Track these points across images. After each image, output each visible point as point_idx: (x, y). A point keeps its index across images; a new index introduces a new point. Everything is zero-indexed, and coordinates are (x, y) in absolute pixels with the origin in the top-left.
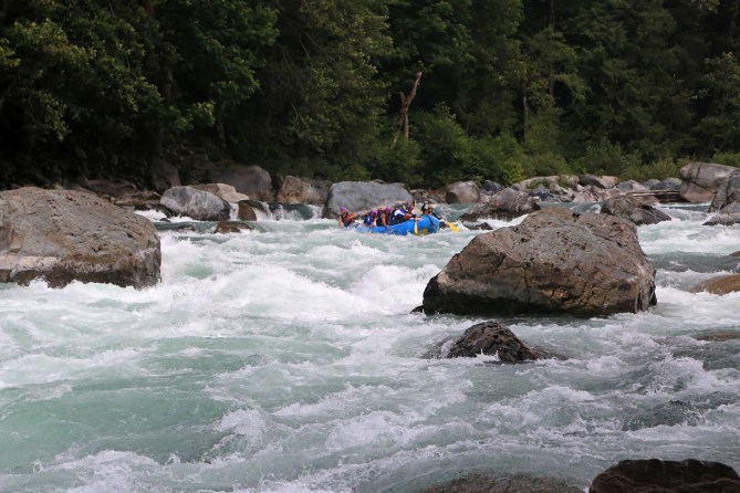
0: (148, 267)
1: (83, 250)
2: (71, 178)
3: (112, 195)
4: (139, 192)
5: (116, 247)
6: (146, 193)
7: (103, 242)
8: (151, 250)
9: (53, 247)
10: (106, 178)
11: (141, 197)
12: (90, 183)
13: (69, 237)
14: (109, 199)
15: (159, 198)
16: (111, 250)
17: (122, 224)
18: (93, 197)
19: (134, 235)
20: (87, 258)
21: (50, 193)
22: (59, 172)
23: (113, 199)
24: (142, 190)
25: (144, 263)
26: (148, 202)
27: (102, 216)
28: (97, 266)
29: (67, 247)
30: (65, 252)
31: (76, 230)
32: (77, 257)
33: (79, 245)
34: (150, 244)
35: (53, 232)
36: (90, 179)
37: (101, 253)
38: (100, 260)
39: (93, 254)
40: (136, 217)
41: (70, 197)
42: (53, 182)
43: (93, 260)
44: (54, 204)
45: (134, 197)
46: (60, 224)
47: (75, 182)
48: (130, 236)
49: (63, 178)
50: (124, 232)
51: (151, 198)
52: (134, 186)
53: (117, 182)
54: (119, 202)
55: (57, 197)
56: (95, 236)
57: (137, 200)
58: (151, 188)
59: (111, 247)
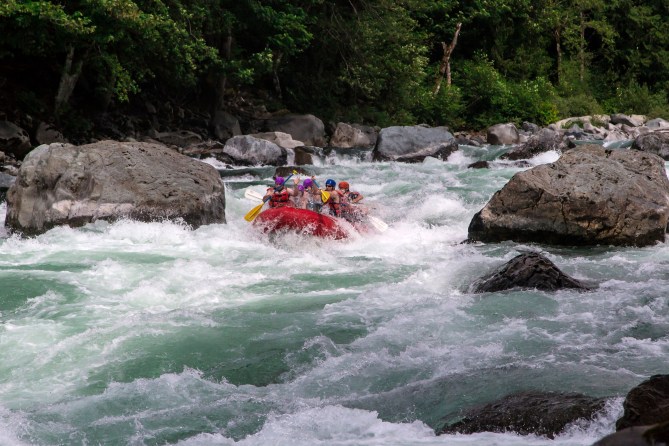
0: (214, 210)
1: (155, 196)
2: (143, 132)
3: (180, 145)
4: (204, 143)
5: (185, 193)
6: (210, 143)
7: (172, 189)
8: (216, 194)
9: (128, 194)
10: (174, 130)
11: (205, 146)
12: (159, 135)
13: (142, 184)
14: (178, 150)
15: (222, 147)
16: (180, 195)
17: (189, 171)
18: (163, 148)
19: (200, 181)
20: (159, 204)
21: (124, 145)
22: (132, 126)
23: (181, 149)
24: (206, 140)
25: (210, 207)
26: (213, 151)
27: (172, 165)
28: (168, 210)
29: (141, 194)
30: (140, 199)
31: (148, 178)
32: (150, 203)
33: (153, 192)
34: (214, 189)
35: (128, 180)
36: (159, 132)
37: (171, 199)
38: (171, 205)
39: (164, 199)
40: (202, 165)
41: (142, 148)
42: (127, 135)
43: (164, 205)
44: (129, 155)
45: (199, 147)
46: (134, 173)
47: (147, 134)
48: (196, 182)
49: (136, 131)
50: (191, 178)
51: (215, 147)
52: (200, 137)
53: (184, 133)
54: (186, 152)
55: (131, 148)
56: (165, 183)
57: (202, 149)
58: (215, 138)
59: (180, 193)
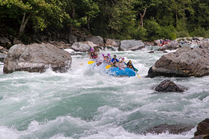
2: (47, 40)
5: (59, 60)
6: (68, 45)
7: (56, 59)
9: (42, 61)
10: (56, 41)
11: (66, 46)
13: (46, 57)
14: (57, 47)
15: (71, 46)
16: (58, 61)
17: (61, 53)
18: (53, 46)
19: (64, 57)
21: (41, 45)
22: (43, 39)
23: (58, 46)
24: (66, 44)
26: (68, 47)
27: (55, 51)
28: (54, 66)
29: (46, 60)
30: (46, 62)
31: (48, 56)
32: (49, 63)
33: (49, 60)
34: (69, 59)
35: (42, 56)
36: (52, 41)
37: (55, 62)
38: (55, 64)
39: (53, 62)
40: (65, 51)
41: (46, 46)
42: (41, 42)
43: (53, 64)
44: (42, 48)
45: (64, 46)
46: (44, 54)
47: (48, 42)
48: (63, 57)
49: (44, 41)
50: (62, 56)
52: (64, 43)
53: (59, 42)
54: (60, 47)
55: (43, 46)
56: (53, 57)
58: (69, 43)
59: (58, 60)
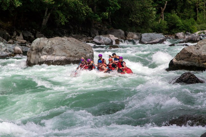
0: (90, 58)
1: (72, 54)
2: (69, 34)
3: (80, 39)
4: (87, 38)
5: (81, 53)
6: (89, 38)
7: (77, 52)
8: (91, 54)
9: (64, 54)
10: (78, 34)
12: (74, 35)
13: (68, 50)
14: (79, 40)
15: (93, 39)
16: (80, 54)
17: (83, 47)
18: (75, 39)
19: (86, 50)
20: (74, 56)
21: (63, 38)
23: (80, 40)
24: (88, 37)
26: (90, 40)
27: (77, 44)
28: (76, 58)
29: (68, 53)
30: (68, 55)
31: (70, 49)
32: (71, 56)
33: (71, 53)
34: (90, 52)
35: (64, 49)
37: (77, 55)
38: (77, 57)
39: (75, 55)
40: (87, 45)
41: (68, 39)
42: (64, 35)
43: (75, 57)
44: (64, 42)
45: (86, 39)
46: (66, 47)
47: (70, 35)
48: (85, 50)
49: (66, 34)
50: (83, 49)
52: (86, 36)
53: (81, 35)
54: (82, 41)
55: (65, 39)
56: (75, 50)
57: (87, 40)
58: (91, 36)
59: (80, 53)
